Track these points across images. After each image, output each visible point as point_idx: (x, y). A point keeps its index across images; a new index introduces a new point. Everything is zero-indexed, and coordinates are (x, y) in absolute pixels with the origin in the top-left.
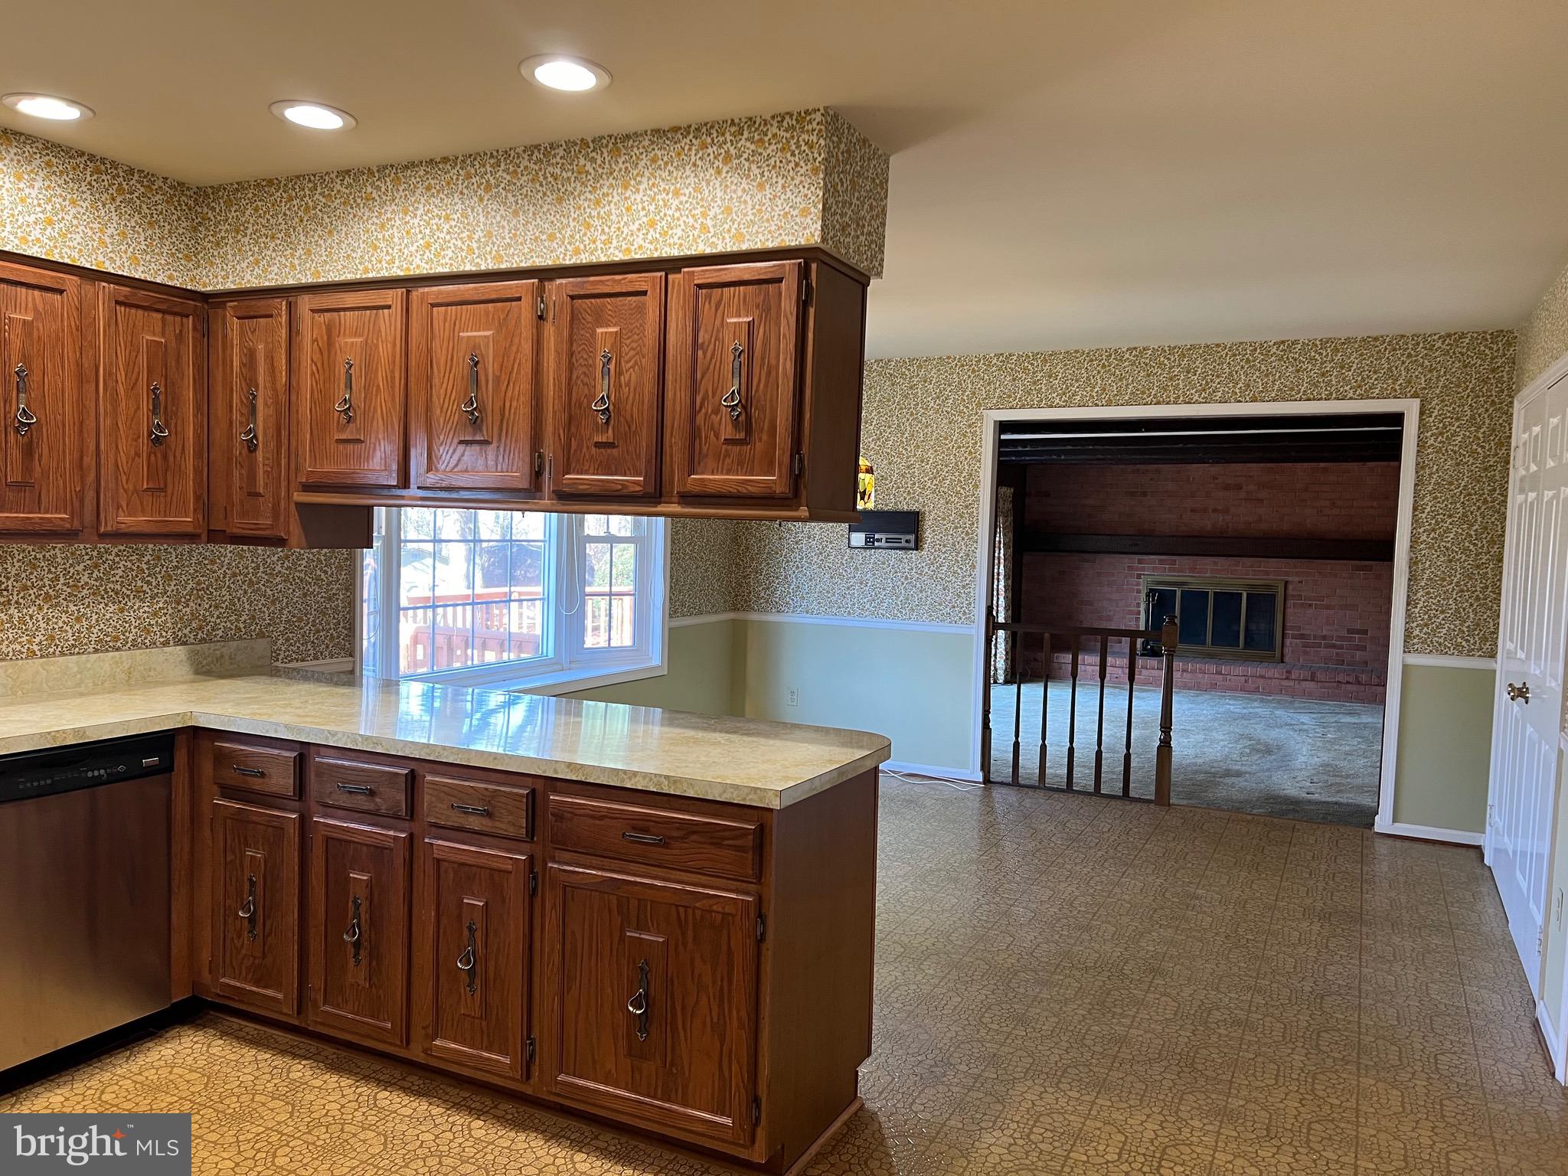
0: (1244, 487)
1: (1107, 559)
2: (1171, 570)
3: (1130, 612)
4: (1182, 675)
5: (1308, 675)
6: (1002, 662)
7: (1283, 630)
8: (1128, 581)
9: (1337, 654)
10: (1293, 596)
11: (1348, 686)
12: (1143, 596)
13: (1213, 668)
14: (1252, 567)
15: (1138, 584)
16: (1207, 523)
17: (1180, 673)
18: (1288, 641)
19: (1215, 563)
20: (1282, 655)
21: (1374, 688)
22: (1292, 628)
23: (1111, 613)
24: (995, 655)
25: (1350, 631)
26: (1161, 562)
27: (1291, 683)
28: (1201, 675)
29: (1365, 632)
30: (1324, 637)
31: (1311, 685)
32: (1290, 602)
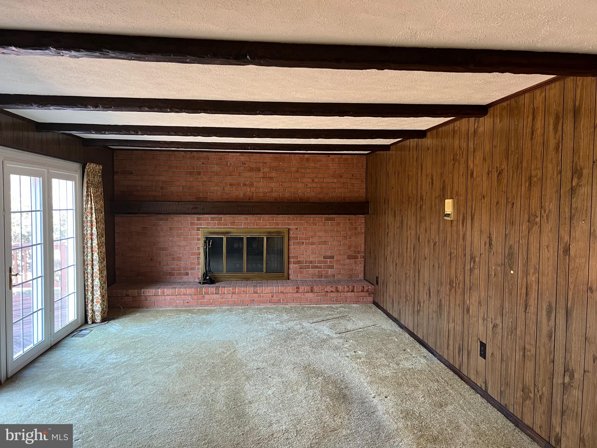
0: (262, 170)
1: (176, 218)
2: (219, 224)
3: (193, 254)
4: (232, 297)
5: (309, 288)
6: (99, 305)
7: (288, 259)
8: (191, 233)
9: (319, 272)
10: (293, 238)
11: (332, 294)
12: (202, 242)
13: (252, 289)
14: (269, 220)
15: (198, 235)
16: (240, 193)
17: (230, 295)
18: (291, 266)
19: (246, 219)
20: (289, 275)
21: (346, 293)
22: (294, 257)
23: (181, 255)
24: (92, 300)
25: (325, 257)
26: (213, 219)
27: (299, 295)
28: (244, 295)
29: (332, 257)
30: (311, 262)
31: (310, 295)
32: (292, 242)
